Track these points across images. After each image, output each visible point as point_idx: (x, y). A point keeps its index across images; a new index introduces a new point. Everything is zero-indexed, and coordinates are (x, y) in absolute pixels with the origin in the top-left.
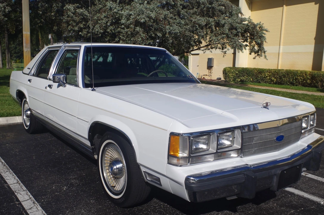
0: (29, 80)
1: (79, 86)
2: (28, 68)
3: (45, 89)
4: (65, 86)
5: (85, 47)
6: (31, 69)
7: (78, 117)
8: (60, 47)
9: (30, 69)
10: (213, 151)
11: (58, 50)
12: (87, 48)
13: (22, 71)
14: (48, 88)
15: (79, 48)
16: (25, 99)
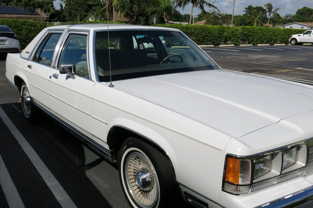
0: (29, 66)
1: (91, 78)
2: (26, 52)
3: (49, 79)
4: (74, 78)
5: (94, 31)
6: (30, 53)
7: (93, 117)
8: (63, 30)
9: (28, 53)
10: (276, 172)
11: (61, 34)
12: (96, 32)
13: (19, 55)
14: (53, 78)
15: (87, 33)
16: (24, 86)
